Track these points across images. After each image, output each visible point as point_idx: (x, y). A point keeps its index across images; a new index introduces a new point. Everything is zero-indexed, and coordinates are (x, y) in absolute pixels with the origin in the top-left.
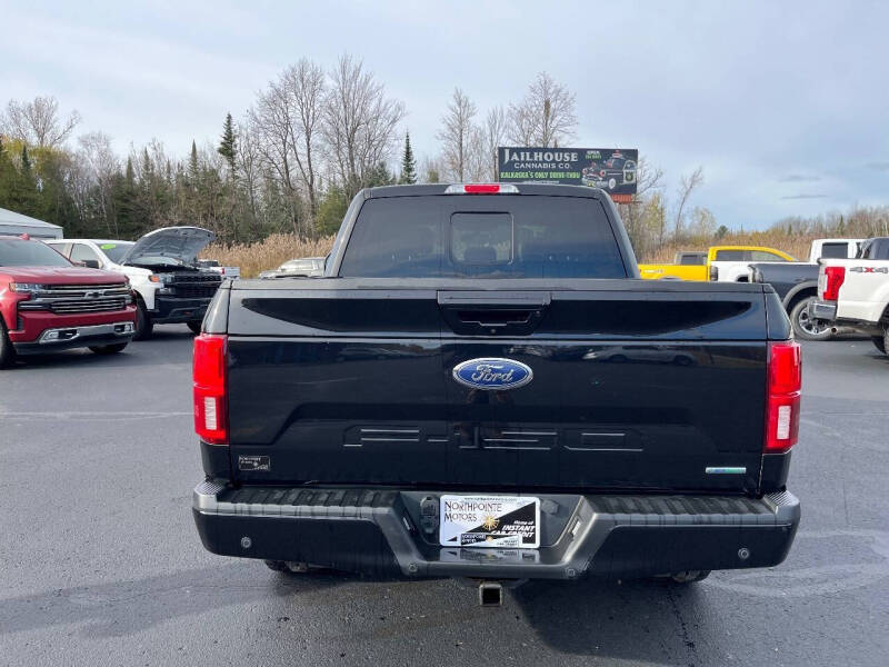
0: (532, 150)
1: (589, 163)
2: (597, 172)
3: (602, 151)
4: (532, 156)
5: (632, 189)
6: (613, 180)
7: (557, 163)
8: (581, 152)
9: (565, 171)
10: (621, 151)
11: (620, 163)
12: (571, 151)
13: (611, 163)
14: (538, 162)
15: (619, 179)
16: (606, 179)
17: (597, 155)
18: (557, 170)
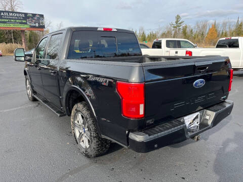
0: (8, 12)
1: (29, 18)
2: (32, 21)
3: (32, 14)
4: (8, 14)
5: (43, 27)
6: (37, 24)
7: (18, 17)
8: (26, 14)
9: (21, 20)
10: (39, 15)
11: (39, 19)
12: (22, 13)
13: (36, 18)
14: (11, 16)
15: (39, 23)
16: (35, 23)
17: (31, 15)
18: (18, 19)
